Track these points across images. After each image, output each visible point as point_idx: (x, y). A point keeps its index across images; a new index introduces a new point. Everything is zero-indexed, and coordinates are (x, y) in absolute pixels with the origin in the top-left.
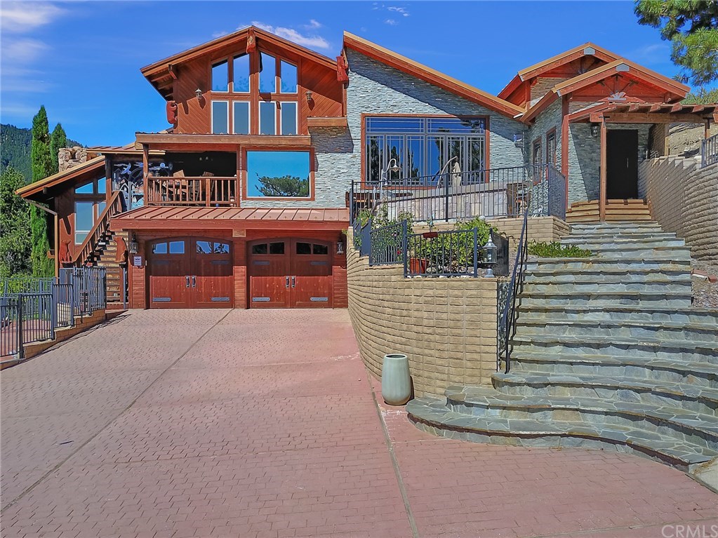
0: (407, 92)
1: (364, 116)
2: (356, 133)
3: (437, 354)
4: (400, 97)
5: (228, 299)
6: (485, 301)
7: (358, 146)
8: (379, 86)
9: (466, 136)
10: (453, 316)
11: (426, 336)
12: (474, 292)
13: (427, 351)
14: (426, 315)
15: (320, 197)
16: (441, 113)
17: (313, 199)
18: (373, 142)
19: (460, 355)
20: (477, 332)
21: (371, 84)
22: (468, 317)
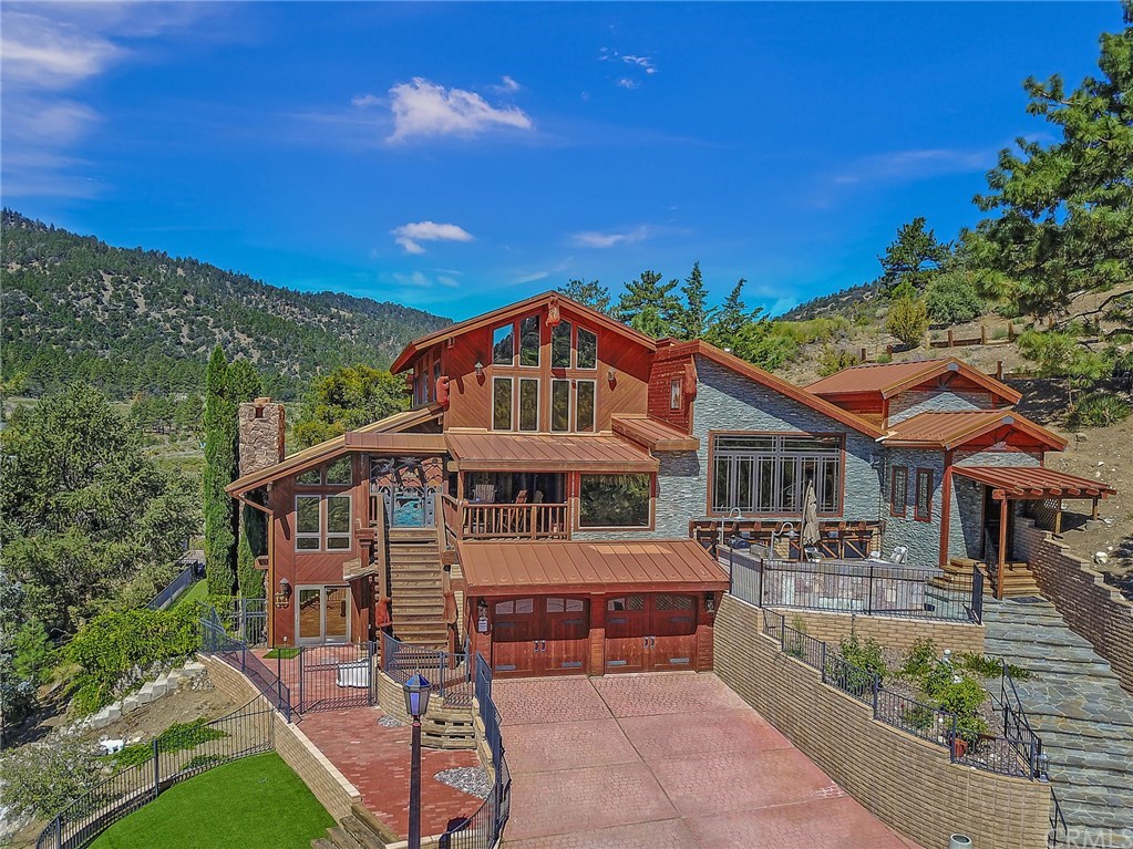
0: (759, 406)
1: (712, 433)
2: (703, 454)
3: (996, 837)
4: (751, 410)
5: (580, 664)
6: (1041, 801)
7: (704, 467)
8: (730, 399)
9: (820, 458)
10: (1013, 810)
11: (984, 821)
12: (1033, 794)
13: (983, 833)
14: (984, 804)
15: (661, 527)
16: (795, 430)
17: (653, 529)
18: (722, 463)
19: (1017, 841)
20: (1032, 825)
21: (720, 397)
22: (1027, 812)
